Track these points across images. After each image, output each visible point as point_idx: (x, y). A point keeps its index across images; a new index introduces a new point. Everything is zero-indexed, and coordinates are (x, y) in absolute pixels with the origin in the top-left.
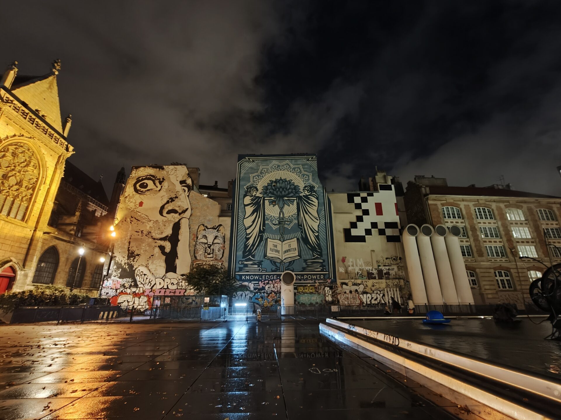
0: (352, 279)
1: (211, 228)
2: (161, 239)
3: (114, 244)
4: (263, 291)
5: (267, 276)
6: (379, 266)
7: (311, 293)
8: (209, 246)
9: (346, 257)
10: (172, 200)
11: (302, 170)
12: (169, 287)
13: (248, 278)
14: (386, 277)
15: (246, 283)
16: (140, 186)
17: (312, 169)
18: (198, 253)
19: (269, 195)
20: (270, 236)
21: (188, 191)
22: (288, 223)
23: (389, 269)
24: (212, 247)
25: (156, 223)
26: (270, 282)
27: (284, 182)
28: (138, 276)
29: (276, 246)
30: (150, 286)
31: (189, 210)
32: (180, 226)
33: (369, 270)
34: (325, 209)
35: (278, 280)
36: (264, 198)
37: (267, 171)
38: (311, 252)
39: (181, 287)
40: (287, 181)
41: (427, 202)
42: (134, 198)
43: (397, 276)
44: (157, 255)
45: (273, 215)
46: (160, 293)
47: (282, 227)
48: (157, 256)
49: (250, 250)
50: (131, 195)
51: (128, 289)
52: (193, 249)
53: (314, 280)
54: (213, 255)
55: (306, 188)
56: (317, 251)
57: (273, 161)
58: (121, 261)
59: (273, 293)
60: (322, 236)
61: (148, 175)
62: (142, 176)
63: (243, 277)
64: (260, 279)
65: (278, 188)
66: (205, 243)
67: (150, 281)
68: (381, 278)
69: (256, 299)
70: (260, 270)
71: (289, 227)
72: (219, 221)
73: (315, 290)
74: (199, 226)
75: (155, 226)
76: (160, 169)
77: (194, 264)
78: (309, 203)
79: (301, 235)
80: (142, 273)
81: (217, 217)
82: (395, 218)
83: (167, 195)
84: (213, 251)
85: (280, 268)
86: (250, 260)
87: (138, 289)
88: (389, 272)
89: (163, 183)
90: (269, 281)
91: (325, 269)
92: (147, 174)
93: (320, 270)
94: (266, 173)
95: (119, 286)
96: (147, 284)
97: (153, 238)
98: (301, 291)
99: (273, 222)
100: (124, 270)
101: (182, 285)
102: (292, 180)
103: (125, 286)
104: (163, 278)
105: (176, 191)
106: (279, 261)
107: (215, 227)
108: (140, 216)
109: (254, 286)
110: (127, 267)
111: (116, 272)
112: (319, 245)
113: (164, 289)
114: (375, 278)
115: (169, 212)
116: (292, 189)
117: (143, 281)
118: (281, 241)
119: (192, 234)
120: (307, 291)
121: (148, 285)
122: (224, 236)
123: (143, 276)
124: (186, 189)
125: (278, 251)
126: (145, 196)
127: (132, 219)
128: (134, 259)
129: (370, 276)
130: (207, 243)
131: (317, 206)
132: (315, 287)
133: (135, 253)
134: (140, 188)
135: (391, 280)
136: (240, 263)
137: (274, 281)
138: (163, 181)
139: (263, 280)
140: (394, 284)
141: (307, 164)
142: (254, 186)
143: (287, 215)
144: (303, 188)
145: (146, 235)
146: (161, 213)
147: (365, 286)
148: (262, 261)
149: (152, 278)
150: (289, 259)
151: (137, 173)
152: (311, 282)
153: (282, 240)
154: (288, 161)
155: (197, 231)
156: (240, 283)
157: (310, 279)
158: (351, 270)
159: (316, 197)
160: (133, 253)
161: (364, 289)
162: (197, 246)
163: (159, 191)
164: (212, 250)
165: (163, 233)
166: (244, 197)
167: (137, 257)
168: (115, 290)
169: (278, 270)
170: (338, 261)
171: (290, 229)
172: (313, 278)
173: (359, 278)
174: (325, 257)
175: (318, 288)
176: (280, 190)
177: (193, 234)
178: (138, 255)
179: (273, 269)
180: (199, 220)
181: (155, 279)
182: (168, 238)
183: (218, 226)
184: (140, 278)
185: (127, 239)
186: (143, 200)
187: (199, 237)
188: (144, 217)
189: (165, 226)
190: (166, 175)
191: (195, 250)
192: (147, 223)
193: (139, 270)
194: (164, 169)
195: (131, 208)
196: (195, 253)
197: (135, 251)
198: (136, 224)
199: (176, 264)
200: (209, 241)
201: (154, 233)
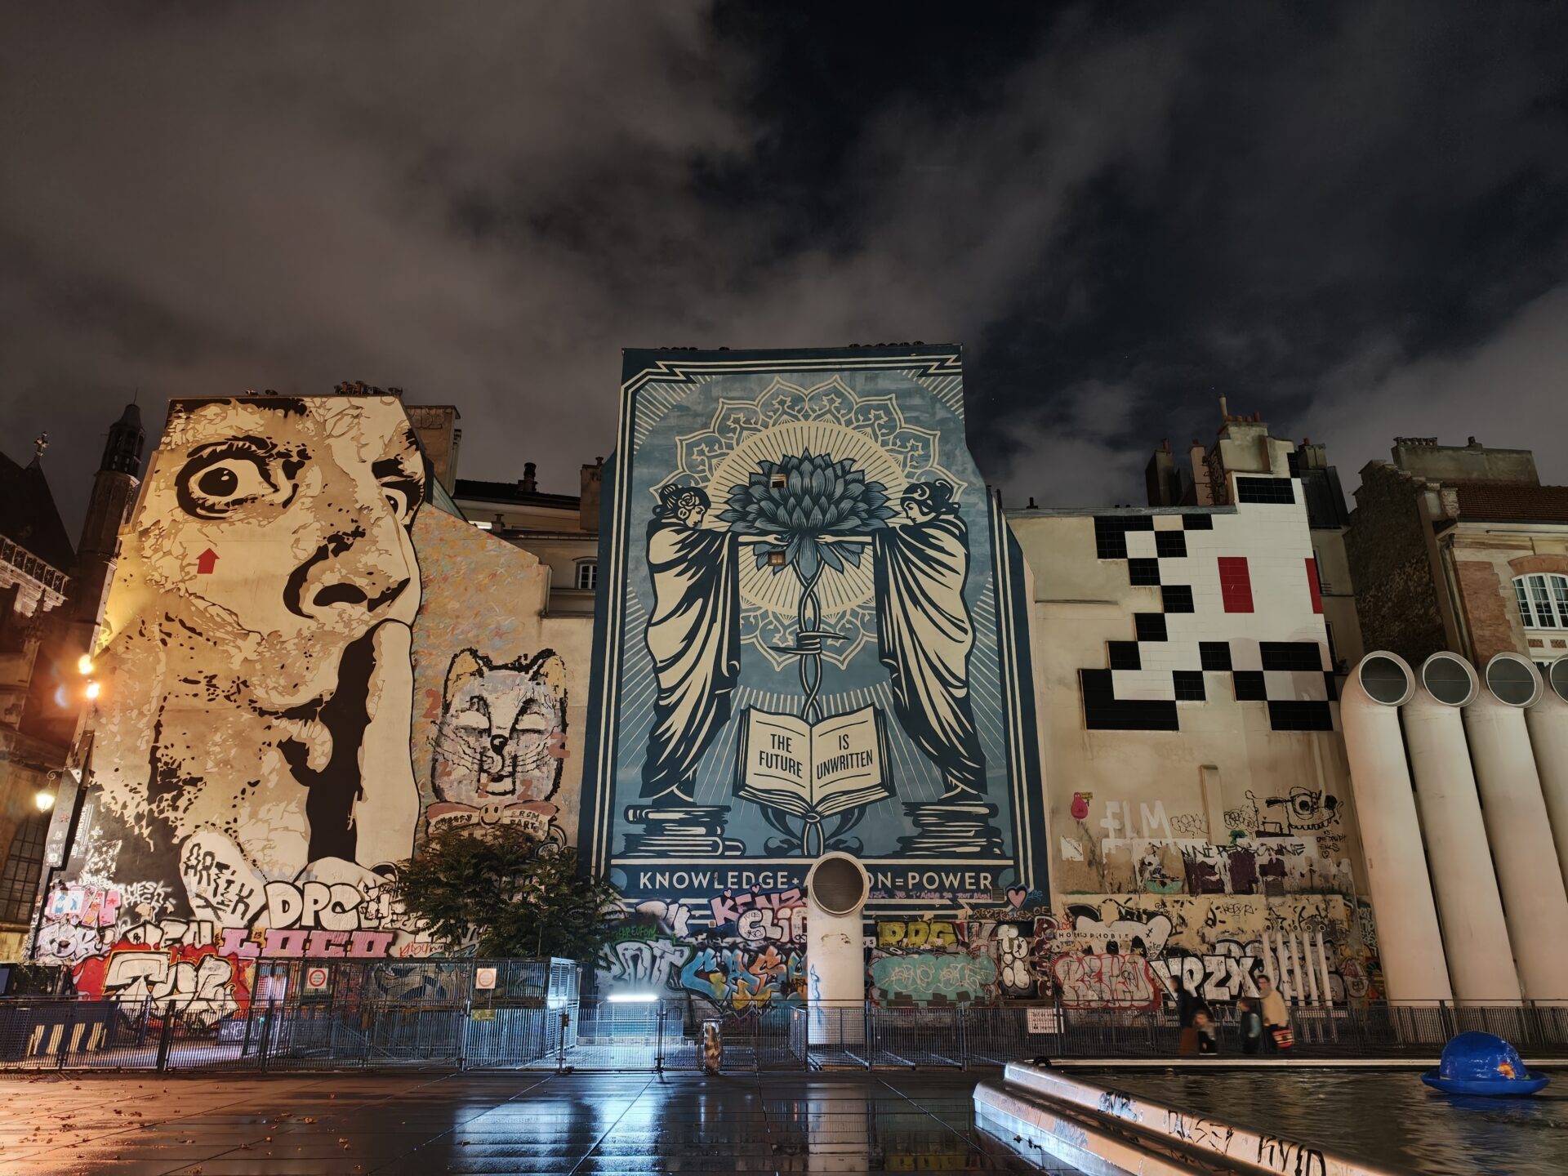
0: (1119, 891)
1: (505, 667)
2: (292, 714)
3: (92, 732)
4: (729, 940)
5: (745, 874)
6: (1237, 835)
7: (939, 951)
8: (497, 742)
9: (1090, 795)
10: (339, 544)
11: (899, 415)
12: (324, 923)
13: (666, 884)
14: (1267, 884)
15: (656, 906)
16: (203, 485)
17: (941, 414)
18: (449, 774)
19: (757, 524)
20: (761, 697)
21: (409, 508)
22: (838, 645)
23: (1281, 850)
24: (507, 750)
25: (271, 647)
26: (761, 901)
27: (819, 470)
28: (191, 872)
29: (784, 743)
30: (244, 913)
31: (415, 586)
32: (375, 654)
33: (1191, 851)
34: (996, 584)
35: (796, 893)
36: (736, 535)
37: (748, 421)
38: (937, 772)
39: (375, 923)
40: (832, 465)
41: (1448, 557)
42: (179, 538)
43: (1317, 881)
44: (274, 778)
45: (771, 608)
46: (284, 946)
47: (810, 659)
48: (271, 785)
49: (674, 762)
50: (165, 524)
51: (149, 927)
52: (430, 757)
53: (950, 895)
54: (514, 783)
55: (916, 496)
56: (962, 768)
57: (773, 379)
58: (120, 804)
59: (772, 948)
60: (985, 702)
61: (235, 438)
62: (212, 440)
63: (644, 880)
64: (716, 886)
65: (795, 495)
66: (481, 732)
67: (245, 893)
68: (1244, 885)
69: (698, 974)
70: (715, 846)
71: (842, 663)
72: (540, 634)
73: (952, 937)
74: (456, 656)
75: (268, 655)
76: (291, 413)
77: (433, 822)
78: (928, 560)
79: (895, 695)
80: (209, 859)
81: (535, 619)
82: (1309, 627)
83: (317, 525)
84: (515, 765)
85: (802, 839)
86: (672, 802)
87: (194, 926)
88: (1280, 863)
89: (299, 472)
90: (754, 895)
91: (999, 846)
92: (231, 433)
93: (978, 849)
94: (742, 429)
95: (110, 915)
96: (232, 905)
97: (255, 709)
98: (893, 940)
99: (775, 640)
100: (134, 845)
101: (378, 911)
102: (854, 461)
103: (139, 916)
104: (299, 884)
105: (358, 506)
106: (797, 808)
107: (524, 662)
108: (202, 613)
109: (692, 917)
110: (146, 832)
111: (101, 853)
112: (970, 740)
113: (302, 928)
114: (1218, 888)
115: (325, 598)
116: (855, 499)
117: (215, 894)
118: (806, 721)
119: (424, 691)
120: (918, 940)
121: (234, 911)
122: (563, 702)
123: (214, 871)
124: (401, 497)
125: (793, 766)
126: (224, 526)
127: (167, 626)
128: (175, 799)
129: (1197, 877)
130: (488, 731)
131: (962, 571)
132: (953, 924)
133: (183, 774)
134: (203, 495)
135: (1289, 898)
136: (631, 818)
137: (775, 897)
138: (300, 465)
139: (728, 894)
140: (1305, 914)
141: (920, 391)
142: (693, 485)
143: (833, 610)
144: (901, 495)
145: (227, 697)
146: (292, 600)
147: (1175, 921)
148: (728, 809)
149: (254, 882)
150: (843, 798)
151: (193, 428)
152: (937, 902)
153: (813, 715)
154: (837, 376)
155: (447, 680)
156: (629, 905)
157: (935, 891)
158: (1113, 852)
159: (957, 532)
160: (171, 772)
161: (1170, 935)
162: (447, 745)
163: (286, 503)
164: (508, 762)
165: (302, 688)
166: (650, 535)
167: (188, 788)
168: (93, 933)
169: (792, 847)
170: (1054, 812)
171: (843, 668)
172: (947, 884)
173: (1151, 886)
174: (996, 793)
175: (969, 929)
176: (804, 504)
177: (429, 693)
178: (194, 781)
179: (773, 844)
180: (453, 630)
181: (265, 887)
182: (319, 709)
183: (535, 657)
184: (199, 882)
185: (149, 710)
186: (216, 545)
187: (453, 703)
188: (219, 620)
189: (310, 656)
190: (314, 436)
191: (435, 761)
192: (234, 642)
193: (198, 845)
194: (307, 412)
195: (167, 578)
196: (437, 774)
197: (180, 763)
198: (186, 648)
199: (354, 820)
200: (496, 721)
201: (260, 685)
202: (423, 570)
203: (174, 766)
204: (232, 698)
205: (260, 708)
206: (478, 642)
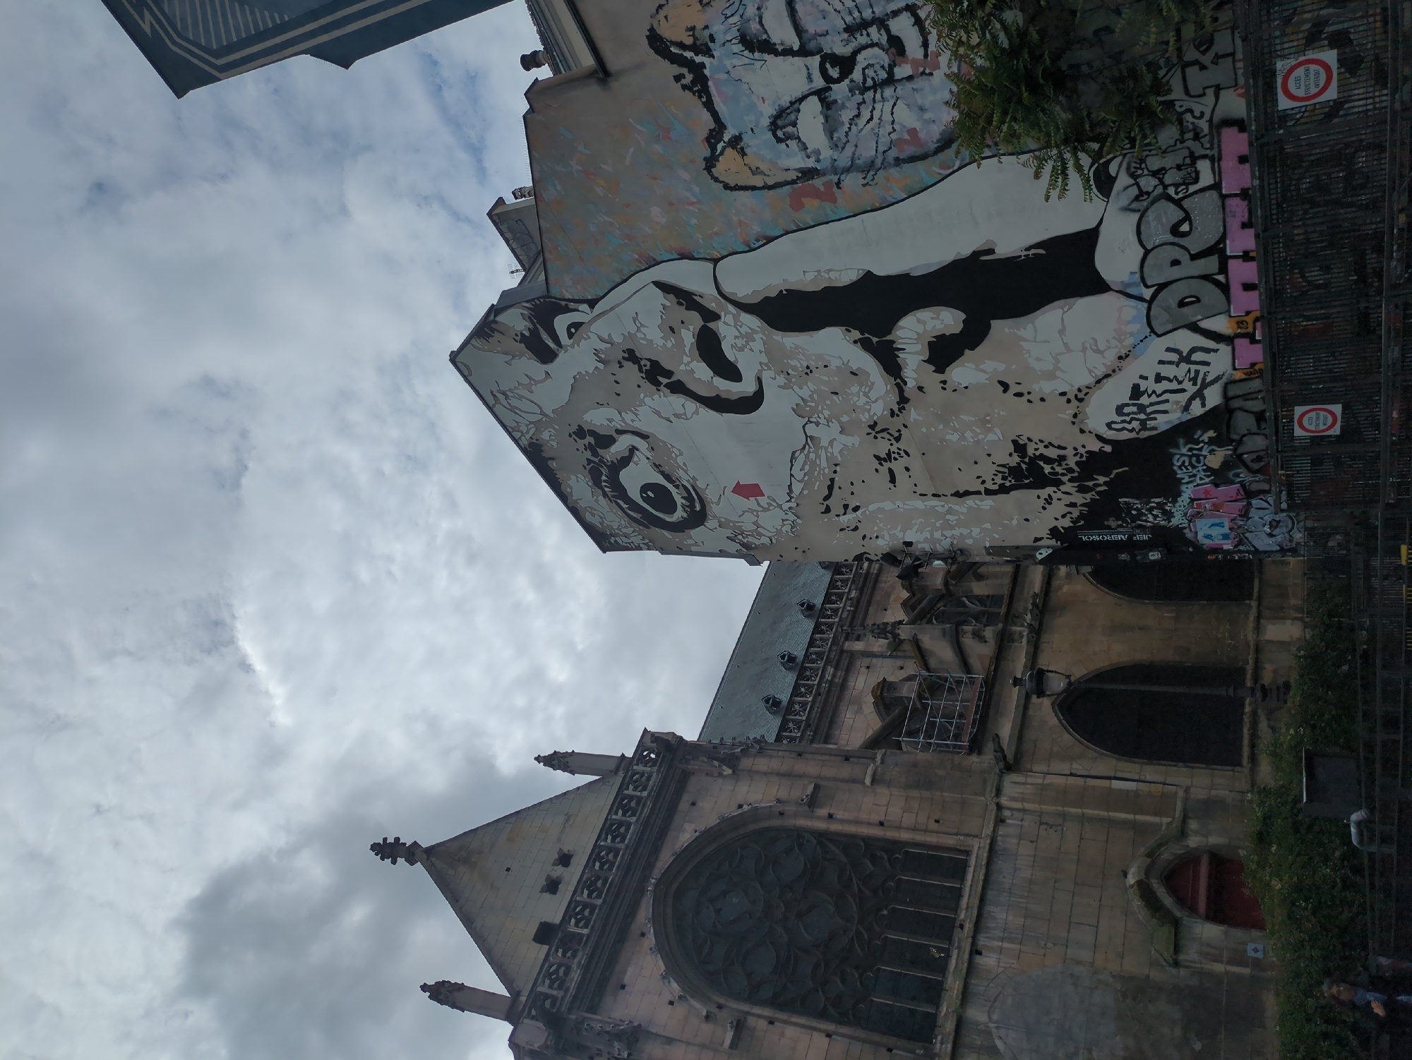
2: (892, 368)
10: (655, 373)
16: (672, 509)
18: (913, 132)
28: (1150, 424)
30: (1207, 351)
31: (658, 273)
32: (773, 294)
44: (990, 366)
48: (1001, 367)
52: (894, 172)
67: (1174, 357)
75: (827, 412)
80: (1126, 410)
83: (647, 400)
92: (603, 500)
95: (1228, 491)
97: (902, 409)
104: (1147, 294)
105: (601, 366)
107: (689, 78)
108: (807, 483)
110: (1102, 479)
115: (730, 371)
119: (796, 215)
123: (1144, 400)
127: (837, 509)
128: (1049, 460)
133: (1014, 460)
146: (751, 403)
149: (1155, 350)
160: (1014, 471)
162: (867, 152)
165: (854, 366)
167: (1030, 452)
168: (1254, 501)
177: (797, 205)
178: (1020, 448)
180: (692, 204)
181: (1159, 336)
182: (875, 340)
183: (672, 62)
184: (1165, 412)
185: (943, 506)
186: (725, 488)
187: (798, 166)
188: (807, 468)
189: (808, 367)
190: (554, 429)
191: (898, 162)
192: (826, 449)
193: (1109, 425)
194: (534, 441)
195: (783, 520)
196: (919, 151)
197: (998, 465)
198: (853, 489)
199: (1027, 249)
200: (801, 87)
201: (869, 411)
202: (633, 268)
203: (1006, 470)
204: (896, 435)
205: (898, 403)
206: (692, 161)
